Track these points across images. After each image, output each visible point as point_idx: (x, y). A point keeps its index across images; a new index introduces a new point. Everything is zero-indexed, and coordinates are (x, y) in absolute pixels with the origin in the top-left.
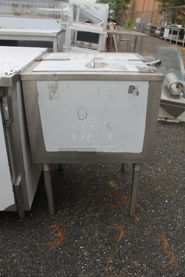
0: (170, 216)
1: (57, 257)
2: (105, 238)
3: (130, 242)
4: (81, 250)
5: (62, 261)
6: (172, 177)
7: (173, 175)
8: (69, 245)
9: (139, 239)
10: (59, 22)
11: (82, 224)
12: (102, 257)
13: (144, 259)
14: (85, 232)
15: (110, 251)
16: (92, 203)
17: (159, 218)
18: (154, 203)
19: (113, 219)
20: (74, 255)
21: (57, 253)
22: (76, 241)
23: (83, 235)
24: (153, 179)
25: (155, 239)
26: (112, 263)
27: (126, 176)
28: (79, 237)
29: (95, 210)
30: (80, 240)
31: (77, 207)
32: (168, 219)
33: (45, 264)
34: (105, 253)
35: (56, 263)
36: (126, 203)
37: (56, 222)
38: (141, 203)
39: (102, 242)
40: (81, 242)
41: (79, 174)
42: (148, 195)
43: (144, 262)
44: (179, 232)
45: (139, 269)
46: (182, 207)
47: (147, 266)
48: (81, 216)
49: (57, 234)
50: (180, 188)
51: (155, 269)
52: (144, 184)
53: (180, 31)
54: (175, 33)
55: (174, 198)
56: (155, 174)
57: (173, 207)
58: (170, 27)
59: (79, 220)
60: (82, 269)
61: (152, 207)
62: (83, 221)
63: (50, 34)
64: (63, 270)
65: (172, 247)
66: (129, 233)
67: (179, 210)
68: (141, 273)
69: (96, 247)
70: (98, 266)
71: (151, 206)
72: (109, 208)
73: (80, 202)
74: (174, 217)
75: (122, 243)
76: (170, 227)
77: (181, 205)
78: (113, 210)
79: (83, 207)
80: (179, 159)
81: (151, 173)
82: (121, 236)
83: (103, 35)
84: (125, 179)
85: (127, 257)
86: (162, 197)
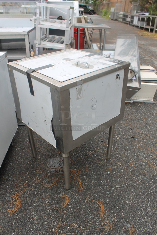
0: (110, 185)
1: (13, 221)
2: (53, 204)
3: (72, 208)
4: (32, 215)
5: (17, 224)
6: (117, 152)
7: (119, 150)
8: (24, 211)
9: (81, 205)
10: (32, 20)
11: (37, 194)
12: (48, 220)
13: (81, 221)
14: (38, 201)
15: (56, 215)
16: (47, 176)
17: (100, 188)
18: (99, 174)
19: (62, 189)
20: (27, 220)
21: (14, 218)
22: (30, 208)
23: (36, 202)
24: (101, 154)
25: (93, 205)
26: (55, 225)
27: (79, 152)
28: (33, 204)
29: (48, 182)
30: (33, 207)
31: (35, 179)
32: (108, 188)
33: (3, 228)
34: (51, 217)
35: (11, 227)
36: (74, 175)
37: (16, 192)
38: (87, 175)
39: (50, 208)
40: (34, 208)
41: (40, 151)
42: (94, 168)
43: (81, 224)
44: (115, 198)
45: (77, 230)
46: (121, 178)
47: (83, 227)
48: (36, 187)
49: (15, 203)
50: (123, 161)
51: (90, 229)
52: (92, 159)
53: (148, 18)
54: (143, 20)
55: (116, 170)
56: (104, 149)
57: (113, 178)
58: (139, 15)
59: (35, 191)
60: (31, 231)
61: (96, 178)
62: (38, 191)
64: (16, 232)
65: (106, 211)
66: (73, 201)
67: (118, 180)
68: (77, 232)
69: (45, 212)
70: (44, 228)
71: (96, 177)
72: (60, 180)
73: (37, 175)
74: (113, 186)
75: (67, 209)
76: (108, 194)
77: (121, 175)
78: (63, 182)
79: (40, 180)
80: (126, 136)
81: (101, 149)
82: (66, 203)
84: (77, 154)
85: (68, 221)
86: (105, 169)
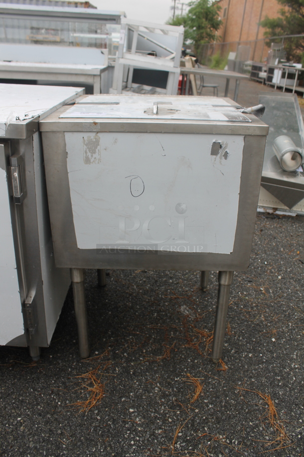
0: (280, 363)
1: (90, 425)
2: (170, 395)
3: (211, 404)
4: (130, 414)
5: (99, 431)
6: (283, 301)
7: (285, 299)
8: (112, 405)
9: (228, 398)
10: (104, 52)
11: (133, 373)
12: (164, 426)
13: (234, 431)
14: (138, 386)
15: (179, 417)
16: (150, 339)
17: (260, 367)
18: (254, 341)
19: (184, 365)
20: (119, 423)
21: (92, 418)
22: (122, 400)
23: (135, 390)
24: (252, 304)
25: (253, 400)
26: (181, 436)
27: (208, 299)
28: (128, 393)
29: (155, 351)
30: (129, 398)
31: (126, 345)
32: (276, 369)
33: (71, 436)
34: (170, 420)
35: (89, 435)
36: (206, 341)
37: (91, 368)
38: (231, 342)
39: (166, 402)
40: (131, 401)
41: (131, 293)
42: (243, 330)
43: (234, 437)
44: (294, 389)
45: (226, 447)
46: (299, 350)
47: (239, 443)
48: (131, 361)
49: (91, 388)
50: (296, 319)
51: (253, 448)
52: (236, 312)
53: (300, 73)
54: (291, 76)
55: (287, 335)
56: (256, 296)
57: (284, 350)
58: (284, 67)
59: (129, 366)
60: (131, 445)
61: (250, 349)
62: (135, 368)
63: (89, 70)
64: (99, 446)
65: (281, 414)
66: (211, 389)
67: (293, 354)
68: (229, 453)
69: (155, 410)
70: (157, 441)
71: (249, 347)
72: (178, 349)
73: (131, 337)
74: (286, 365)
75: (199, 404)
76: (279, 381)
77: (297, 345)
78: (184, 352)
79: (136, 346)
80: (295, 274)
81: (249, 294)
82: (198, 393)
83: (174, 73)
84: (206, 303)
85: (206, 428)
86: (265, 333)
